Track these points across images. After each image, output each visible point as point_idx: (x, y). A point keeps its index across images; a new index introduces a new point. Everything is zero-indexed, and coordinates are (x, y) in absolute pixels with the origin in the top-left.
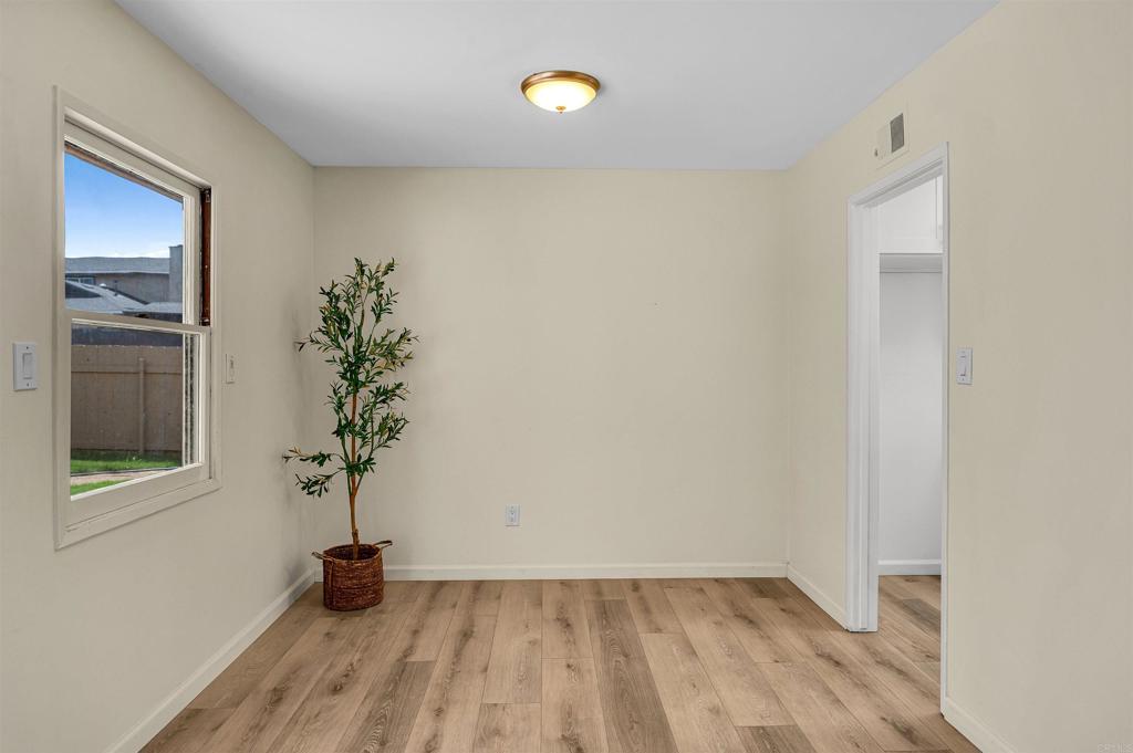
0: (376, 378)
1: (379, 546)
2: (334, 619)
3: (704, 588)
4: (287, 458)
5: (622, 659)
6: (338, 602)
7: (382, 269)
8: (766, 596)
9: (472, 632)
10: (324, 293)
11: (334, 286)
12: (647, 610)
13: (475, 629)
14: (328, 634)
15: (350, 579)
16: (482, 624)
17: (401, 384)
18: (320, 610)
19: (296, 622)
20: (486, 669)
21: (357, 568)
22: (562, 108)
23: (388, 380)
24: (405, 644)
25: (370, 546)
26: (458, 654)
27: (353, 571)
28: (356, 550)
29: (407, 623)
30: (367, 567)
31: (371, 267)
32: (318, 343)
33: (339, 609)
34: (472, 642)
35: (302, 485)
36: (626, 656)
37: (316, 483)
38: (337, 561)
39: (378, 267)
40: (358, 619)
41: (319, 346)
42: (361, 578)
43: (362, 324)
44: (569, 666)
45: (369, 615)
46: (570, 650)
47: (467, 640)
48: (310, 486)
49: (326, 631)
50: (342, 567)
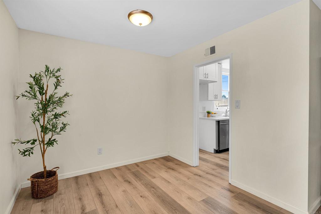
0: (54, 110)
1: (55, 170)
2: (41, 203)
3: (154, 162)
4: (14, 143)
5: (153, 189)
6: (40, 195)
7: (56, 70)
8: (169, 161)
9: (101, 193)
10: (32, 77)
11: (36, 74)
12: (146, 172)
13: (101, 192)
14: (42, 211)
15: (46, 185)
16: (103, 189)
17: (66, 112)
18: (31, 201)
19: (23, 210)
20: (117, 206)
21: (49, 181)
22: (141, 24)
23: (59, 110)
24: (80, 205)
25: (50, 171)
26: (102, 203)
27: (48, 182)
28: (45, 173)
29: (74, 196)
30: (53, 180)
31: (51, 69)
32: (25, 96)
33: (41, 198)
34: (104, 197)
35: (21, 153)
36: (154, 188)
37: (27, 151)
38: (40, 180)
39: (54, 69)
40: (52, 200)
41: (27, 97)
42: (51, 184)
43: (47, 90)
44: (141, 196)
45: (56, 197)
46: (137, 191)
47: (102, 197)
48: (24, 153)
49: (41, 210)
50: (43, 182)
